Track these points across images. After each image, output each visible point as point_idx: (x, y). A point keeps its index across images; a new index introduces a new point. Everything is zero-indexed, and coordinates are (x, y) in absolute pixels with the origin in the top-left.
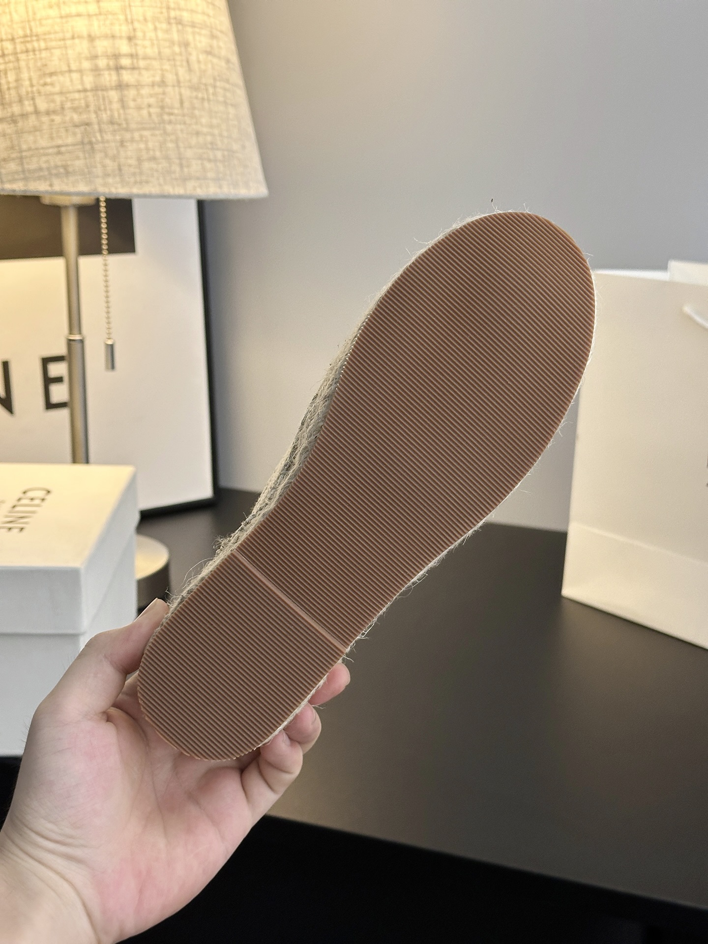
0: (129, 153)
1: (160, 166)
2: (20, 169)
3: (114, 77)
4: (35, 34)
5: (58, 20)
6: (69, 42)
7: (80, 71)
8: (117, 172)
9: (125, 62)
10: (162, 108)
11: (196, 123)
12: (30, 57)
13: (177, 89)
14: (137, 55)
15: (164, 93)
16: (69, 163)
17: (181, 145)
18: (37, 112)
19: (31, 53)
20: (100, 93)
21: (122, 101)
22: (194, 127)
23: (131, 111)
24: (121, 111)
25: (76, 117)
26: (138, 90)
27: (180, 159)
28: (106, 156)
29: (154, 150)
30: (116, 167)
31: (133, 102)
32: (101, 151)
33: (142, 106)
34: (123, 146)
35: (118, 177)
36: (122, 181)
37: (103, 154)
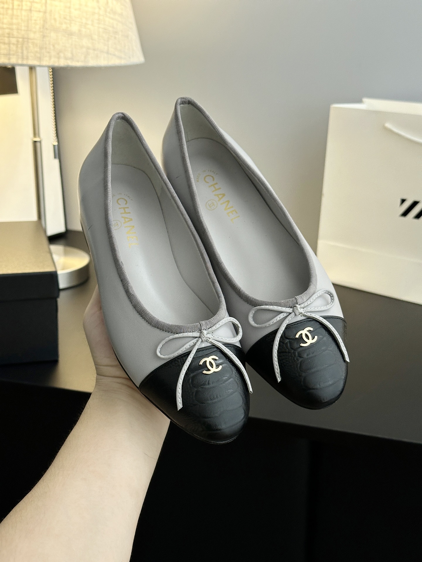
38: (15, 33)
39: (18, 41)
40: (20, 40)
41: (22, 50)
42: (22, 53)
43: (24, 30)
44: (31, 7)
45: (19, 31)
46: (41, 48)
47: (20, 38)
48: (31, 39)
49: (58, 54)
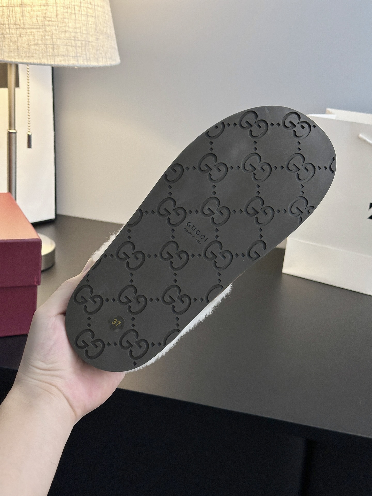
0: (24, 41)
1: (41, 48)
8: (16, 50)
10: (45, 17)
11: (65, 26)
13: (55, 7)
15: (47, 10)
17: (54, 37)
20: (11, 8)
21: (22, 13)
22: (64, 28)
23: (27, 18)
24: (21, 18)
26: (32, 7)
27: (53, 45)
28: (11, 41)
29: (38, 40)
30: (16, 48)
31: (28, 14)
32: (9, 39)
33: (33, 16)
34: (21, 37)
35: (16, 53)
36: (19, 55)
37: (9, 40)
38: (79, 37)
39: (82, 44)
40: (84, 42)
41: (85, 51)
42: (86, 55)
43: (85, 33)
44: (87, 12)
45: (82, 34)
46: (97, 50)
47: (83, 41)
48: (89, 42)
49: (105, 54)
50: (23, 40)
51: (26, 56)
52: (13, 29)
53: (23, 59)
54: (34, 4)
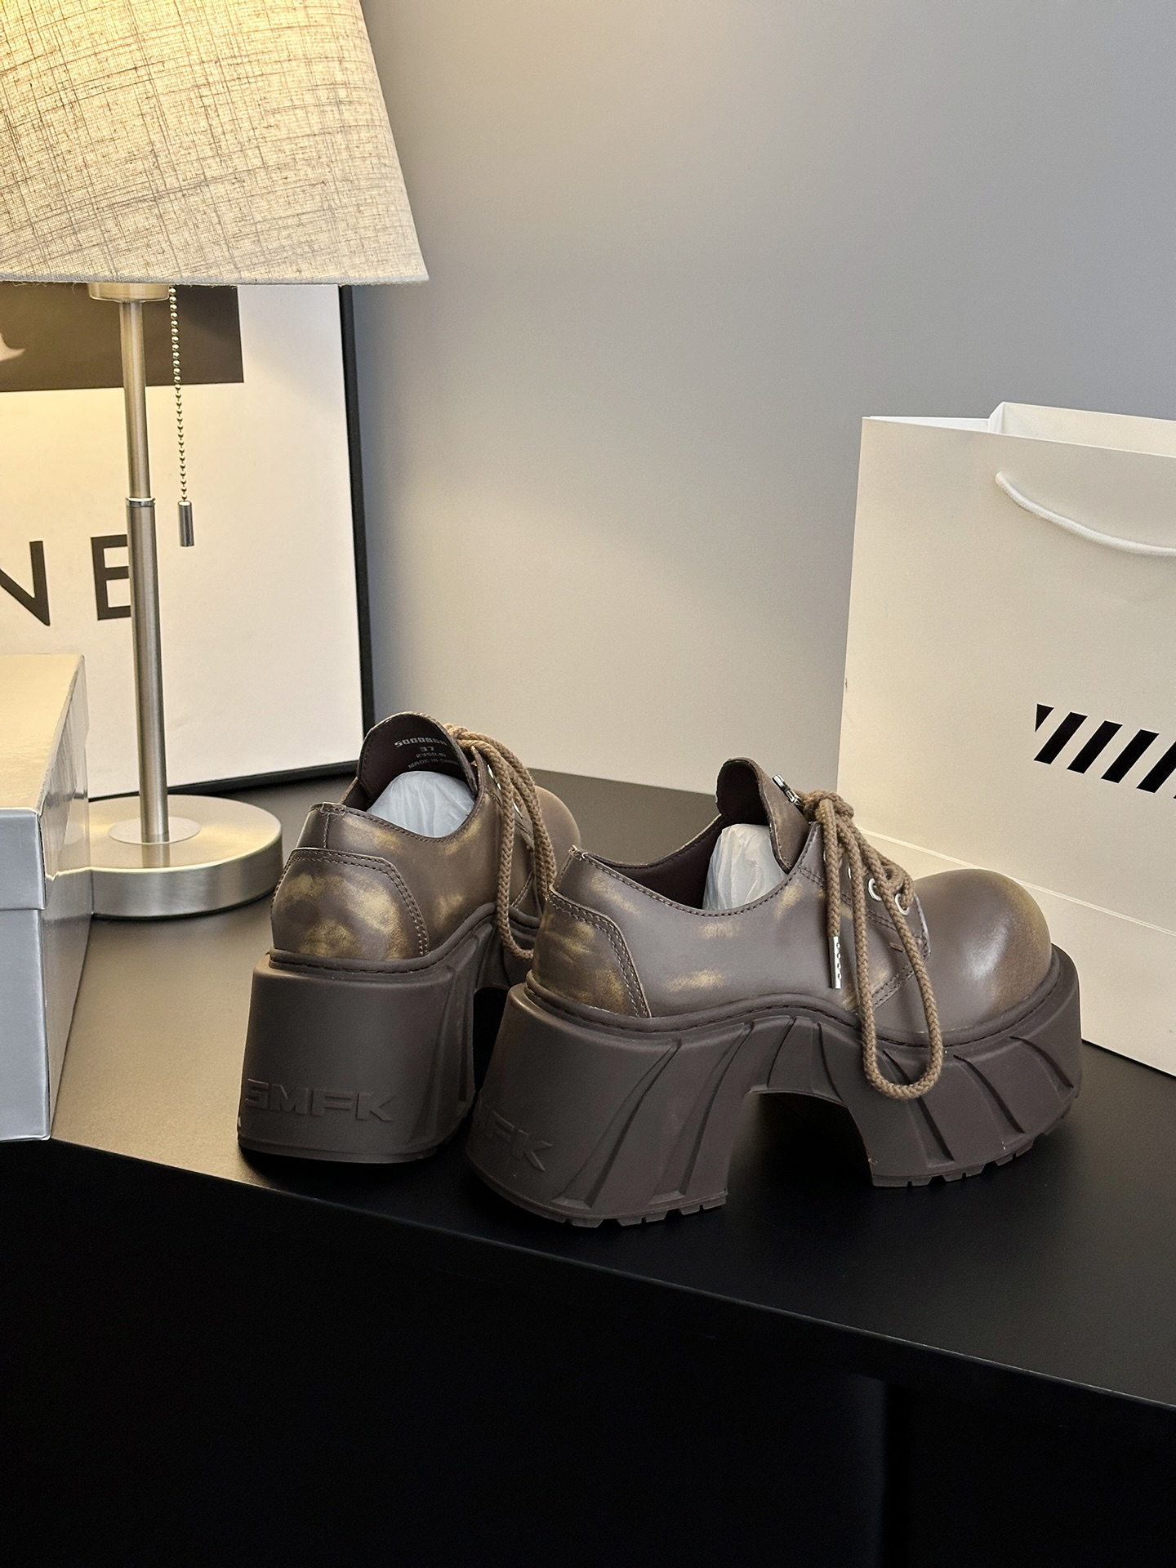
2: (257, 250)
3: (337, 117)
4: (244, 53)
5: (268, 34)
6: (285, 65)
7: (304, 107)
8: (360, 248)
9: (342, 93)
10: (379, 157)
12: (244, 87)
14: (349, 84)
16: (313, 238)
18: (265, 166)
19: (246, 80)
20: (328, 137)
21: (347, 148)
23: (357, 162)
24: (350, 163)
25: (309, 171)
26: (358, 133)
27: (401, 226)
28: (347, 226)
29: (384, 218)
30: (359, 241)
31: (356, 149)
32: (343, 220)
33: (365, 155)
34: (360, 212)
35: (363, 254)
36: (367, 261)
37: (344, 224)
50: (366, 219)
51: (378, 261)
52: (345, 193)
53: (376, 271)
54: (360, 124)
